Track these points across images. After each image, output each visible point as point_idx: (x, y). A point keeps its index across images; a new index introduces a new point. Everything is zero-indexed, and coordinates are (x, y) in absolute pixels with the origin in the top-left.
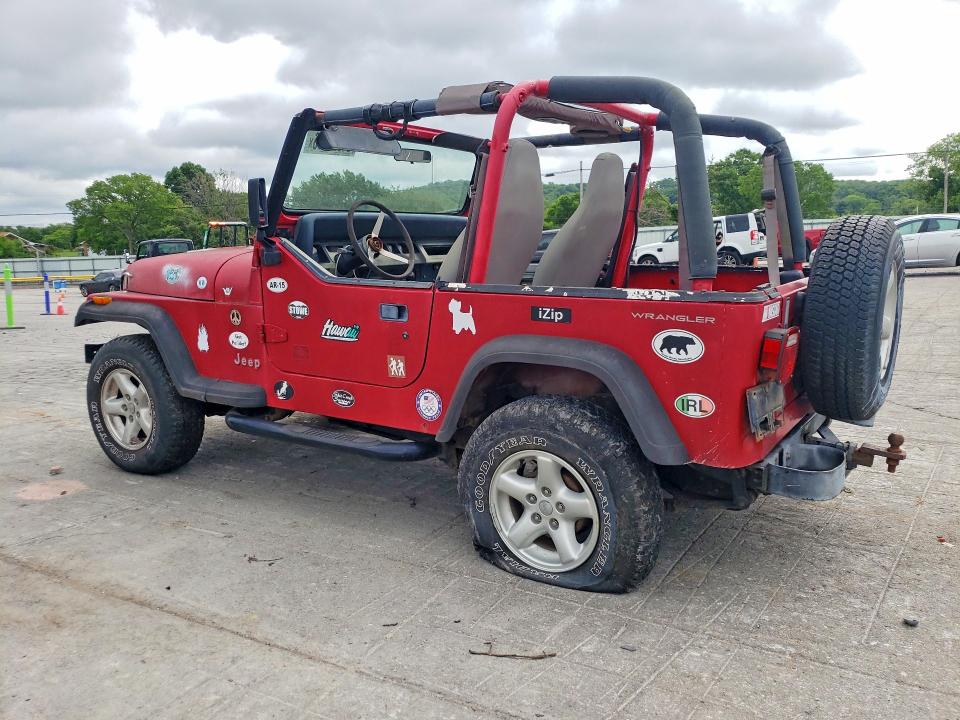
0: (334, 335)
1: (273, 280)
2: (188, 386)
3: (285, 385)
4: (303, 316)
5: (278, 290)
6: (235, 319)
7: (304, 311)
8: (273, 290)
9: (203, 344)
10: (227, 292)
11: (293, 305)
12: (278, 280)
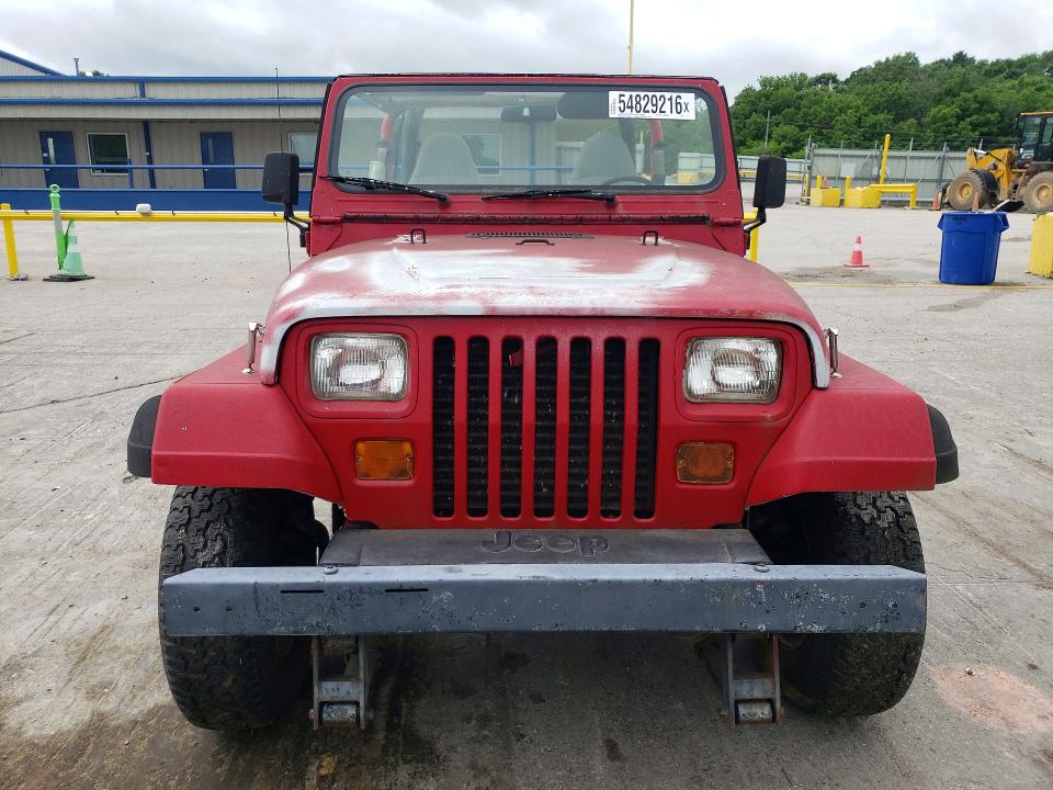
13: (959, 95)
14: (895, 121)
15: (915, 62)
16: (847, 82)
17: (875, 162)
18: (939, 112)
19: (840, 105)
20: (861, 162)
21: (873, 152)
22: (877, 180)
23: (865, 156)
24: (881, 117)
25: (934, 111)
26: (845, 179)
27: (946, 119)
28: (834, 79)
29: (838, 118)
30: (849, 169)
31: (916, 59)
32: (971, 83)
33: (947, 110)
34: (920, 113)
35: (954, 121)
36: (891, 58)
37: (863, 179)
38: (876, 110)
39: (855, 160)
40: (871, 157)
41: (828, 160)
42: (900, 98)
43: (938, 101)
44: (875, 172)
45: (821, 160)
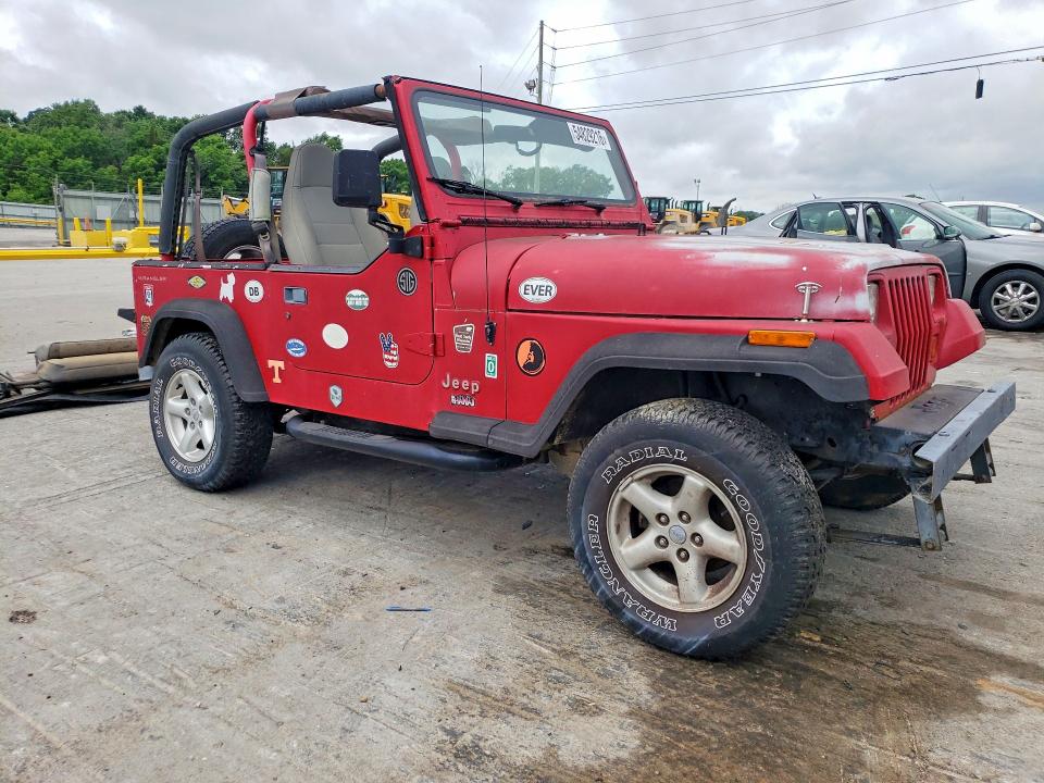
13: (151, 147)
14: (96, 167)
15: (96, 110)
16: (26, 121)
17: (130, 205)
18: (137, 161)
19: (27, 145)
20: (116, 204)
21: (127, 196)
22: (135, 222)
23: (119, 199)
24: (80, 161)
25: (132, 159)
26: (104, 221)
27: (144, 169)
28: (13, 118)
29: (29, 159)
30: (105, 211)
31: (96, 107)
32: (159, 137)
33: (144, 160)
34: (117, 161)
35: (152, 170)
36: (70, 101)
37: (121, 222)
38: (71, 153)
39: (110, 202)
40: (125, 200)
41: (80, 201)
42: (95, 144)
43: (133, 152)
44: (132, 215)
45: (72, 201)
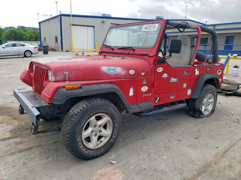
0: (173, 81)
1: (159, 69)
2: (133, 109)
3: (158, 98)
4: (166, 77)
5: (160, 71)
6: (145, 82)
7: (166, 76)
8: (159, 71)
9: (131, 93)
10: (143, 74)
11: (164, 75)
12: (160, 68)
